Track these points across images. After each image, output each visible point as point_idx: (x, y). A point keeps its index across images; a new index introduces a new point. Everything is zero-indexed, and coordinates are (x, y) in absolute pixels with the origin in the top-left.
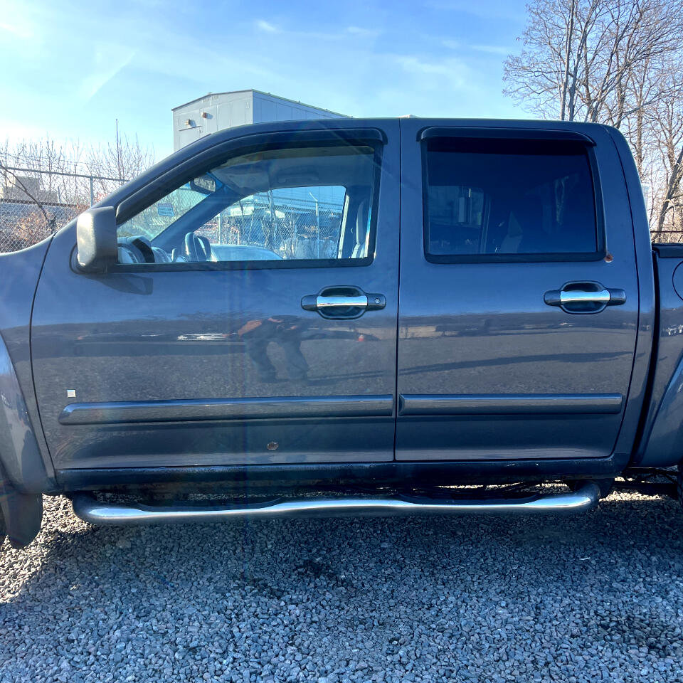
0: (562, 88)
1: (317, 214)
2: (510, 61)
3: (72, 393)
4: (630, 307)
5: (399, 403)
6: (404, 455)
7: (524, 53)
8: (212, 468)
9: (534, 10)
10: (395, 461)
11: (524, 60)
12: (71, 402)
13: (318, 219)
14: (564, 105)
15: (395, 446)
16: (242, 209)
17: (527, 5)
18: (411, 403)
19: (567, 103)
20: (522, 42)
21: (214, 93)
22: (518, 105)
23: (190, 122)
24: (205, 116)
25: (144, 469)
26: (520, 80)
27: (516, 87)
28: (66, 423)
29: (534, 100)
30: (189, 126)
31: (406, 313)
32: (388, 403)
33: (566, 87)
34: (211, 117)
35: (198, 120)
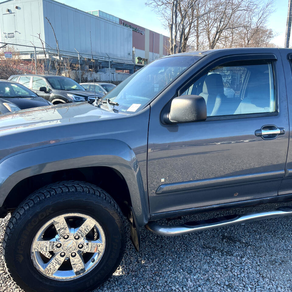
0: (172, 5)
1: (79, 59)
8: (212, 206)
10: (278, 195)
13: (79, 61)
14: (173, 12)
16: (45, 55)
19: (174, 11)
22: (153, 10)
23: (9, 10)
24: (17, 8)
25: (186, 210)
27: (151, 2)
29: (158, 9)
30: (8, 13)
33: (173, 4)
34: (20, 8)
35: (13, 9)
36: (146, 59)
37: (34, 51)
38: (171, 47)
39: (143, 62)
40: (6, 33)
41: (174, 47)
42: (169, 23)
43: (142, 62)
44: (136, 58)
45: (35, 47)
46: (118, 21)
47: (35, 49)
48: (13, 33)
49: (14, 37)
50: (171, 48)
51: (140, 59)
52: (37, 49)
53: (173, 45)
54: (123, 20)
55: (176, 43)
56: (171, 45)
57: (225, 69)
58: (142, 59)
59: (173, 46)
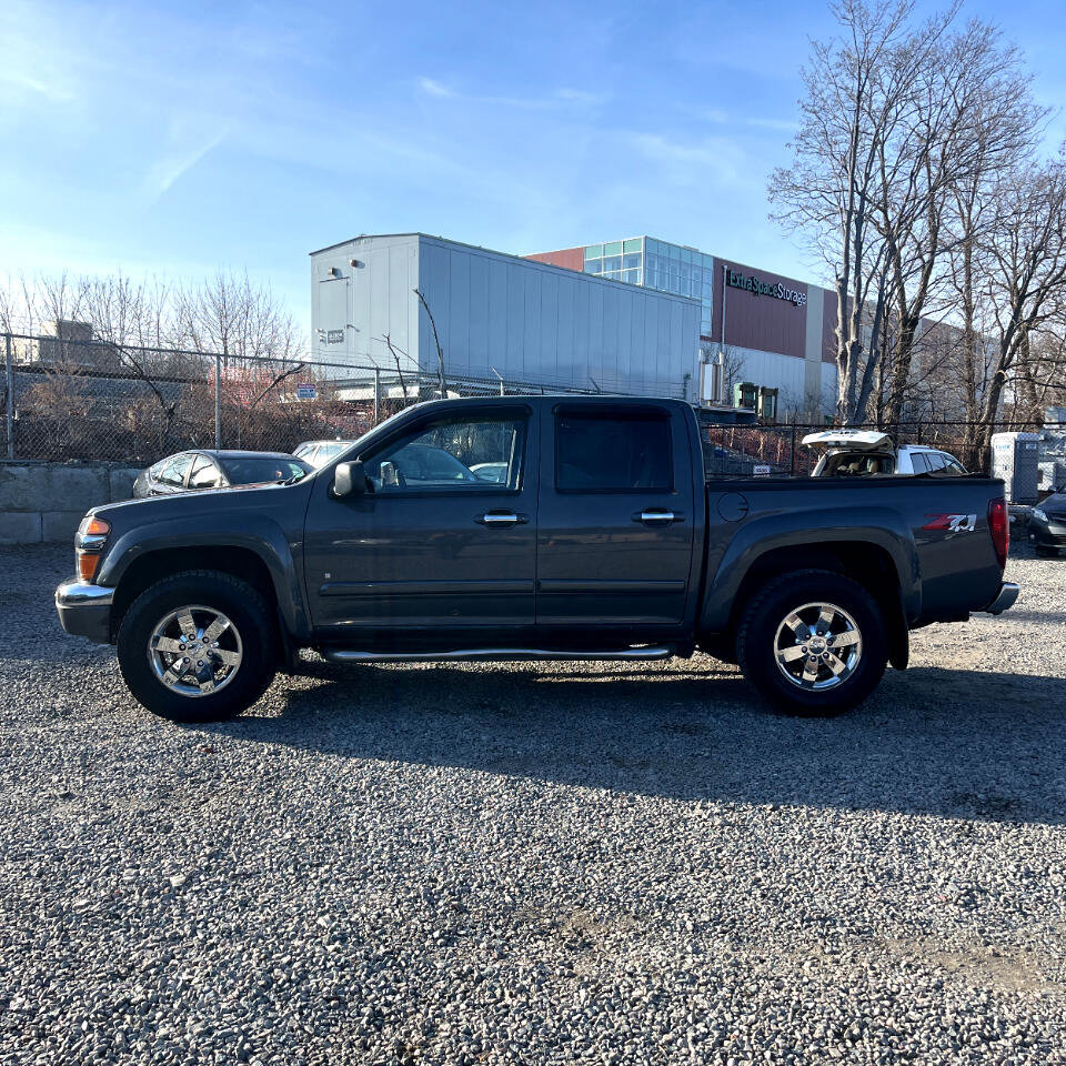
0: (846, 218)
2: (777, 175)
3: (328, 576)
4: (688, 524)
5: (538, 584)
6: (541, 620)
7: (797, 165)
9: (810, 108)
10: (536, 624)
11: (797, 175)
12: (329, 581)
15: (536, 613)
17: (798, 102)
18: (546, 585)
19: (852, 238)
20: (794, 149)
21: (368, 235)
23: (335, 272)
24: (355, 264)
26: (794, 201)
27: (788, 209)
28: (323, 595)
29: (814, 229)
30: (333, 277)
31: (542, 526)
32: (530, 585)
33: (850, 217)
34: (363, 266)
35: (346, 269)
36: (774, 388)
37: (373, 379)
38: (841, 350)
39: (760, 398)
40: (323, 332)
41: (849, 352)
42: (837, 276)
43: (757, 398)
44: (737, 386)
45: (378, 370)
46: (710, 265)
47: (378, 373)
48: (341, 331)
49: (341, 341)
50: (840, 352)
51: (748, 389)
52: (382, 374)
53: (847, 344)
54: (728, 263)
55: (857, 337)
56: (840, 343)
57: (1053, 421)
58: (757, 387)
59: (848, 348)
